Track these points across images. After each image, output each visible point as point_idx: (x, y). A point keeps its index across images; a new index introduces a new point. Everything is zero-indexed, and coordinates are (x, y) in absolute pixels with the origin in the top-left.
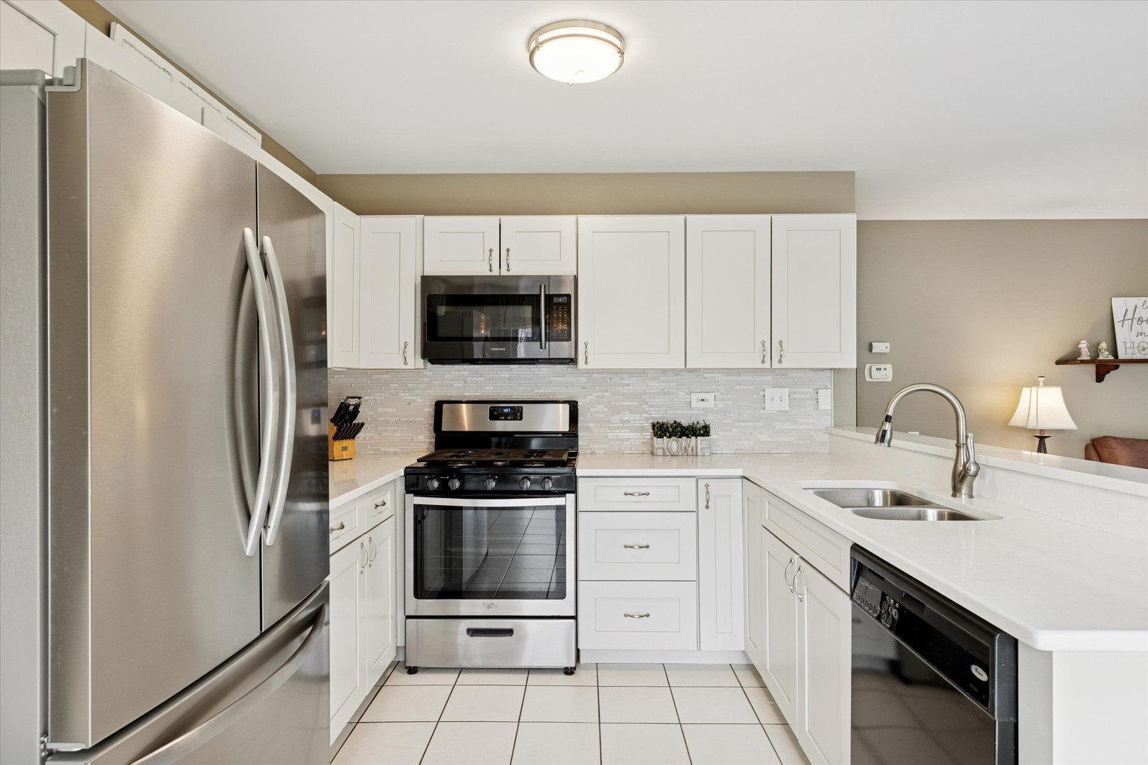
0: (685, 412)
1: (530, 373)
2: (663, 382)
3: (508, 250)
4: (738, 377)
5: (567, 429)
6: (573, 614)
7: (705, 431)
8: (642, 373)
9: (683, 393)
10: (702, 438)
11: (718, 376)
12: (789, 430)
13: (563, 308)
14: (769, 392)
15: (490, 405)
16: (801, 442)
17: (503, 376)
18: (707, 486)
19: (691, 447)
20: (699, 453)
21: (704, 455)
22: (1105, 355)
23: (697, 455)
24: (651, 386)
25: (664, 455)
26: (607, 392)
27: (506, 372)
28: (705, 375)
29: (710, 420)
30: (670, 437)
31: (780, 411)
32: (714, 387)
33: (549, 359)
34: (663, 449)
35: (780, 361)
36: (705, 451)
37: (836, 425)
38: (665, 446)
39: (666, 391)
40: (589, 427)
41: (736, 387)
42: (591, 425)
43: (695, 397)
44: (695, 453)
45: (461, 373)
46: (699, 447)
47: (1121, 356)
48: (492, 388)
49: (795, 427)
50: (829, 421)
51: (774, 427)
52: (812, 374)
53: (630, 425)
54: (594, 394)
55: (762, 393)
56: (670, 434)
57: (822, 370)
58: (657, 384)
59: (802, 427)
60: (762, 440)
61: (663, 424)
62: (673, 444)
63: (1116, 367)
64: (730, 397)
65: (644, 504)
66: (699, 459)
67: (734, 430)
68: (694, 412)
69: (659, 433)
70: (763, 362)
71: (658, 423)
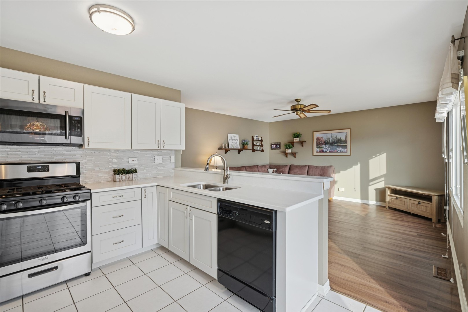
0: (126, 165)
1: (52, 150)
2: (117, 154)
3: (44, 92)
4: (146, 152)
5: (75, 174)
6: (90, 250)
7: (135, 171)
8: (109, 150)
9: (126, 158)
10: (134, 174)
11: (139, 152)
12: (163, 169)
13: (78, 122)
14: (156, 157)
15: (27, 165)
16: (166, 173)
17: (34, 151)
18: (145, 190)
19: (130, 177)
20: (134, 179)
21: (135, 180)
22: (227, 148)
23: (133, 180)
24: (113, 156)
25: (120, 181)
26: (93, 158)
27: (37, 149)
28: (134, 151)
29: (136, 167)
30: (122, 174)
31: (159, 163)
32: (137, 156)
33: (70, 144)
34: (120, 179)
35: (164, 147)
36: (135, 178)
37: (176, 167)
38: (120, 178)
39: (119, 157)
40: (84, 173)
41: (145, 156)
42: (85, 172)
43: (130, 159)
44: (132, 179)
45: (4, 149)
46: (134, 177)
47: (230, 148)
48: (27, 157)
49: (164, 168)
50: (174, 166)
51: (158, 169)
52: (169, 151)
53: (103, 171)
54: (86, 159)
55: (154, 158)
56: (122, 173)
57: (172, 150)
58: (115, 155)
59: (166, 168)
60: (154, 173)
61: (119, 170)
62: (123, 177)
63: (229, 150)
64: (143, 159)
65: (122, 199)
66: (134, 181)
67: (144, 170)
68: (130, 165)
69: (118, 173)
70: (158, 147)
71: (117, 169)
